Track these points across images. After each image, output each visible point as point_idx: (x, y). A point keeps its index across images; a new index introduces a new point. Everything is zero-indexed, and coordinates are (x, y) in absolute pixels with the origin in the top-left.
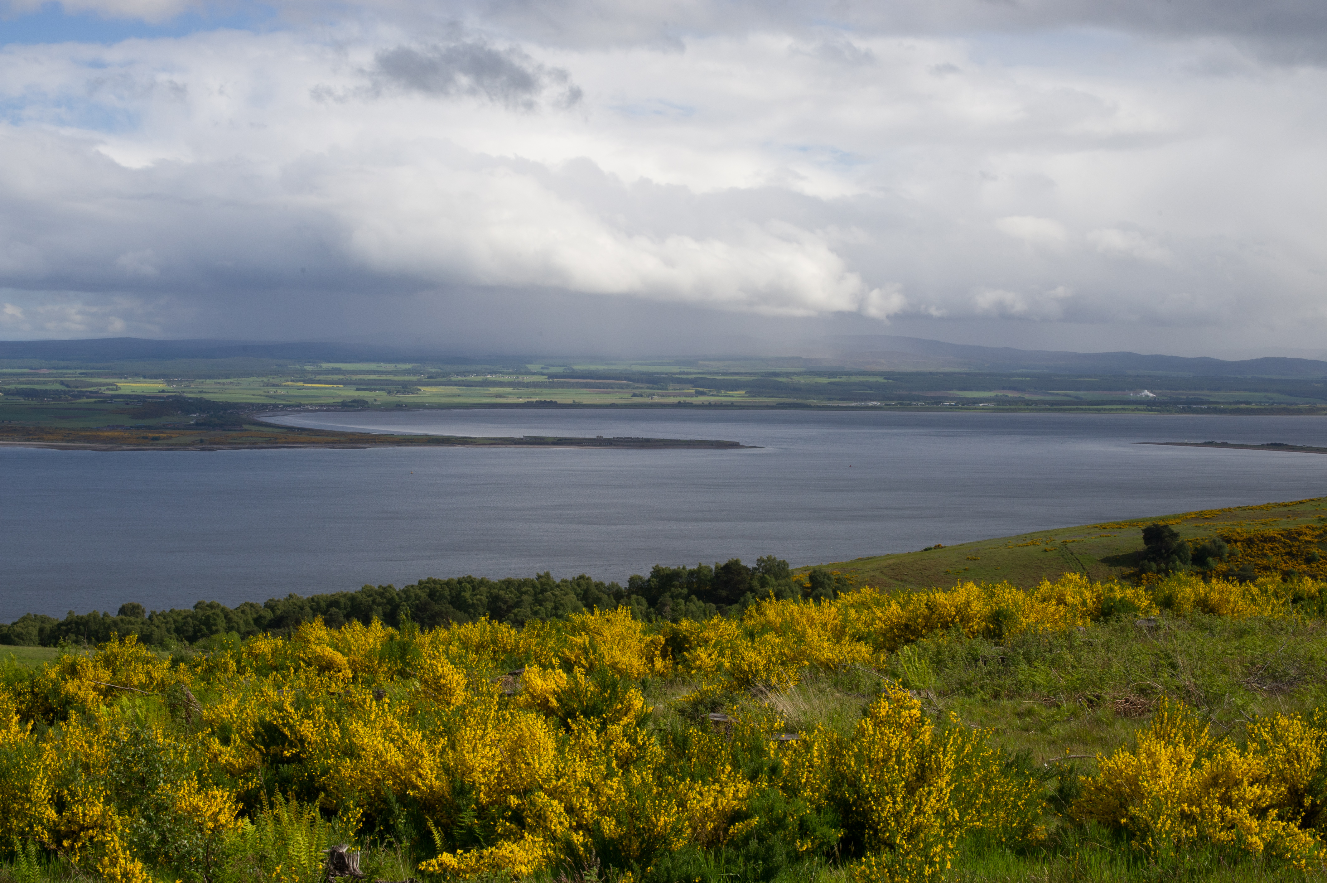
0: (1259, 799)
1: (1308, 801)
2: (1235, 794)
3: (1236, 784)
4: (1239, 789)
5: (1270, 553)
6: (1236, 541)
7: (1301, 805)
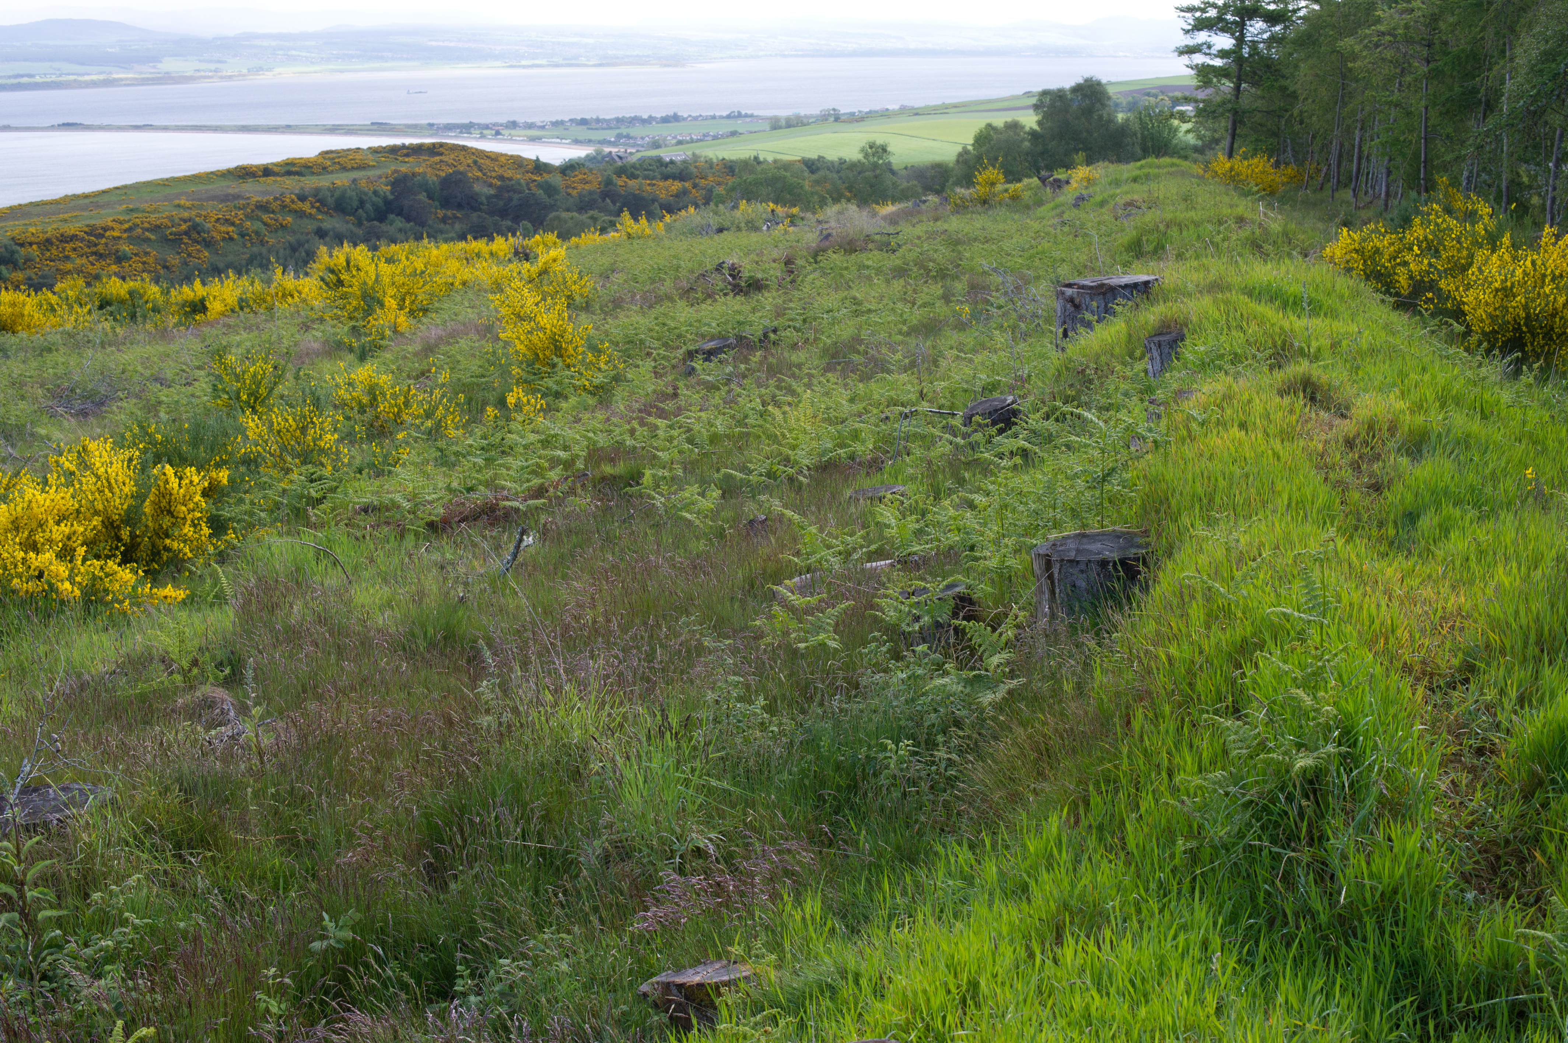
0: (69, 538)
1: (125, 533)
2: (39, 537)
3: (41, 525)
4: (44, 531)
5: (73, 255)
6: (31, 244)
7: (119, 539)
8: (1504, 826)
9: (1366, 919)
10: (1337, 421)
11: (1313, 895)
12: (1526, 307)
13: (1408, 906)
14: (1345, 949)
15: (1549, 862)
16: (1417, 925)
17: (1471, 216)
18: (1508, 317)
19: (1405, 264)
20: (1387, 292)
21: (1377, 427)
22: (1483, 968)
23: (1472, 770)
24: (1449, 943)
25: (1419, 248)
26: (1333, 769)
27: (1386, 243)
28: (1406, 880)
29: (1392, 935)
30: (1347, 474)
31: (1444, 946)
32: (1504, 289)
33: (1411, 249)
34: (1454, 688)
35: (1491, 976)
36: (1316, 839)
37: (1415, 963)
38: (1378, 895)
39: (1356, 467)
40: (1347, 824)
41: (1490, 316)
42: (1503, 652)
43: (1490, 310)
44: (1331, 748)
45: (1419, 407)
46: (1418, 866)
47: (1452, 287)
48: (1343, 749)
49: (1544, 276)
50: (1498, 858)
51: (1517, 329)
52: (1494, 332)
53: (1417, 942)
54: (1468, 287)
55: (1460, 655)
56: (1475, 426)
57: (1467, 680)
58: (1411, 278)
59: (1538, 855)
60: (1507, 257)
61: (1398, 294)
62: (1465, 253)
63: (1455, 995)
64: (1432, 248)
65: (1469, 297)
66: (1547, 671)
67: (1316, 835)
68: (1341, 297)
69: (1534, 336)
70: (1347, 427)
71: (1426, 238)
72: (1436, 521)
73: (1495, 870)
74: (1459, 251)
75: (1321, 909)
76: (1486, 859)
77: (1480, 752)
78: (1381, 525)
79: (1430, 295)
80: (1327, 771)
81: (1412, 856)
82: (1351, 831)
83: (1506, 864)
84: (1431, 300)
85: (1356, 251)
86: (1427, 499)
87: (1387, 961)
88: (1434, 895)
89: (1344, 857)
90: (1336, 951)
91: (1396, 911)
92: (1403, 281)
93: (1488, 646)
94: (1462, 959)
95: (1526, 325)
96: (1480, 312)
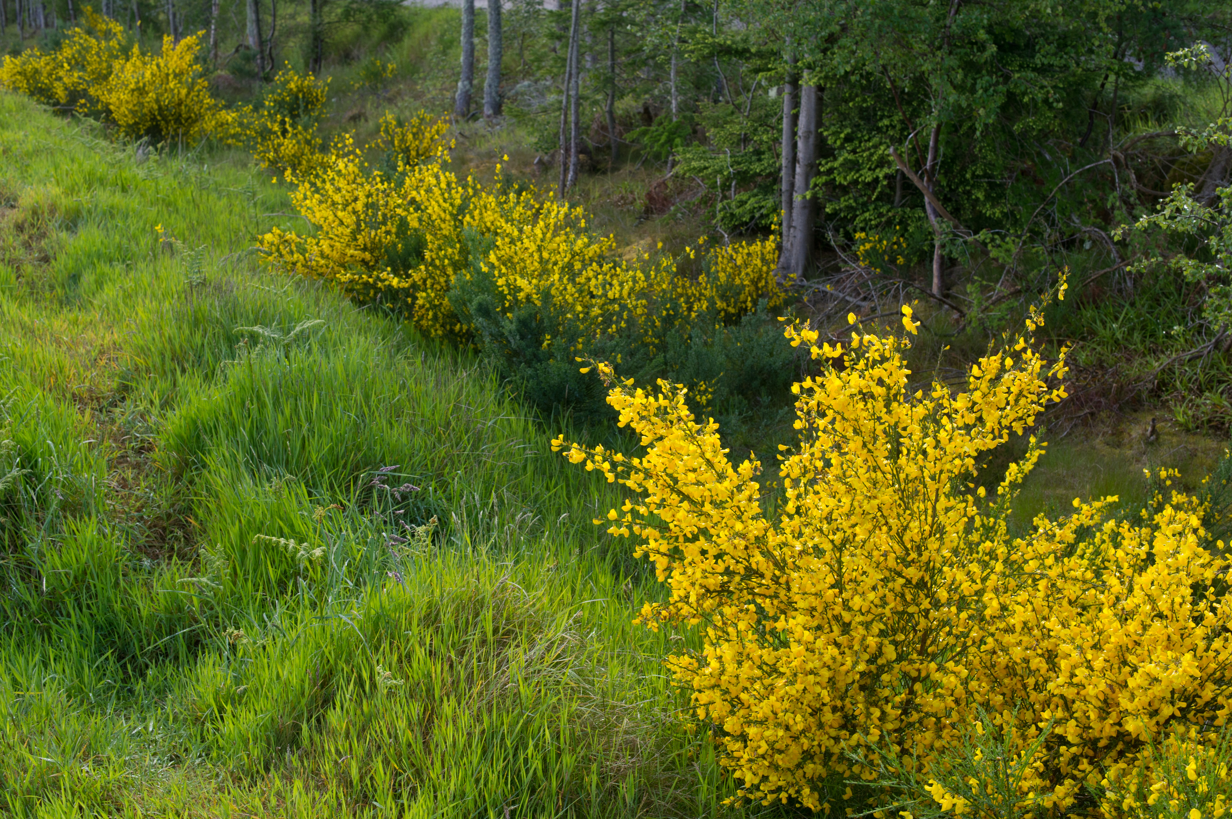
8: (165, 505)
9: (67, 599)
10: (8, 212)
11: (22, 590)
12: (157, 101)
13: (96, 582)
14: (55, 627)
15: (201, 524)
16: (106, 595)
17: (108, 35)
18: (145, 111)
19: (59, 79)
20: (48, 103)
21: (40, 212)
22: (162, 615)
23: (137, 466)
24: (134, 603)
25: (69, 64)
26: (21, 488)
27: (42, 63)
28: (91, 563)
29: (89, 607)
30: (20, 253)
31: (130, 606)
32: (138, 89)
33: (62, 67)
34: (116, 406)
35: (170, 620)
36: (18, 546)
37: (111, 624)
38: (72, 579)
39: (27, 246)
40: (39, 530)
41: (131, 111)
42: (148, 371)
43: (130, 106)
44: (15, 472)
45: (71, 191)
46: (99, 549)
47: (99, 92)
48: (25, 471)
49: (168, 75)
50: (164, 529)
51: (154, 119)
52: (136, 123)
53: (109, 607)
54: (110, 91)
55: (117, 379)
56: (118, 199)
57: (123, 399)
58: (66, 89)
59: (192, 521)
60: (138, 63)
61: (57, 103)
62: (105, 65)
63: (145, 641)
64: (78, 64)
65: (113, 99)
66: (180, 380)
67: (19, 542)
68: (10, 111)
69: (167, 122)
70: (15, 215)
71: (73, 57)
72: (92, 278)
73: (163, 539)
74: (100, 63)
75: (31, 601)
76: (155, 532)
77: (139, 451)
78: (52, 288)
79: (83, 101)
80: (17, 491)
81: (92, 543)
82: (42, 533)
83: (172, 532)
84: (85, 105)
85: (20, 73)
86: (85, 262)
87: (88, 627)
88: (115, 568)
89: (41, 555)
90: (48, 630)
91: (88, 588)
92: (60, 93)
93: (137, 369)
94: (144, 613)
95: (160, 114)
96: (123, 109)
